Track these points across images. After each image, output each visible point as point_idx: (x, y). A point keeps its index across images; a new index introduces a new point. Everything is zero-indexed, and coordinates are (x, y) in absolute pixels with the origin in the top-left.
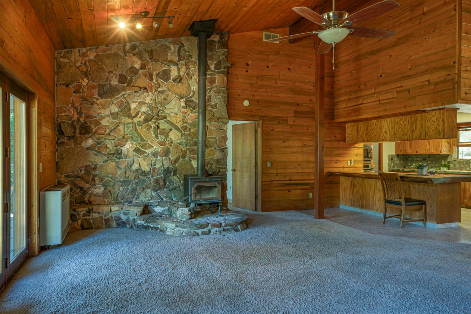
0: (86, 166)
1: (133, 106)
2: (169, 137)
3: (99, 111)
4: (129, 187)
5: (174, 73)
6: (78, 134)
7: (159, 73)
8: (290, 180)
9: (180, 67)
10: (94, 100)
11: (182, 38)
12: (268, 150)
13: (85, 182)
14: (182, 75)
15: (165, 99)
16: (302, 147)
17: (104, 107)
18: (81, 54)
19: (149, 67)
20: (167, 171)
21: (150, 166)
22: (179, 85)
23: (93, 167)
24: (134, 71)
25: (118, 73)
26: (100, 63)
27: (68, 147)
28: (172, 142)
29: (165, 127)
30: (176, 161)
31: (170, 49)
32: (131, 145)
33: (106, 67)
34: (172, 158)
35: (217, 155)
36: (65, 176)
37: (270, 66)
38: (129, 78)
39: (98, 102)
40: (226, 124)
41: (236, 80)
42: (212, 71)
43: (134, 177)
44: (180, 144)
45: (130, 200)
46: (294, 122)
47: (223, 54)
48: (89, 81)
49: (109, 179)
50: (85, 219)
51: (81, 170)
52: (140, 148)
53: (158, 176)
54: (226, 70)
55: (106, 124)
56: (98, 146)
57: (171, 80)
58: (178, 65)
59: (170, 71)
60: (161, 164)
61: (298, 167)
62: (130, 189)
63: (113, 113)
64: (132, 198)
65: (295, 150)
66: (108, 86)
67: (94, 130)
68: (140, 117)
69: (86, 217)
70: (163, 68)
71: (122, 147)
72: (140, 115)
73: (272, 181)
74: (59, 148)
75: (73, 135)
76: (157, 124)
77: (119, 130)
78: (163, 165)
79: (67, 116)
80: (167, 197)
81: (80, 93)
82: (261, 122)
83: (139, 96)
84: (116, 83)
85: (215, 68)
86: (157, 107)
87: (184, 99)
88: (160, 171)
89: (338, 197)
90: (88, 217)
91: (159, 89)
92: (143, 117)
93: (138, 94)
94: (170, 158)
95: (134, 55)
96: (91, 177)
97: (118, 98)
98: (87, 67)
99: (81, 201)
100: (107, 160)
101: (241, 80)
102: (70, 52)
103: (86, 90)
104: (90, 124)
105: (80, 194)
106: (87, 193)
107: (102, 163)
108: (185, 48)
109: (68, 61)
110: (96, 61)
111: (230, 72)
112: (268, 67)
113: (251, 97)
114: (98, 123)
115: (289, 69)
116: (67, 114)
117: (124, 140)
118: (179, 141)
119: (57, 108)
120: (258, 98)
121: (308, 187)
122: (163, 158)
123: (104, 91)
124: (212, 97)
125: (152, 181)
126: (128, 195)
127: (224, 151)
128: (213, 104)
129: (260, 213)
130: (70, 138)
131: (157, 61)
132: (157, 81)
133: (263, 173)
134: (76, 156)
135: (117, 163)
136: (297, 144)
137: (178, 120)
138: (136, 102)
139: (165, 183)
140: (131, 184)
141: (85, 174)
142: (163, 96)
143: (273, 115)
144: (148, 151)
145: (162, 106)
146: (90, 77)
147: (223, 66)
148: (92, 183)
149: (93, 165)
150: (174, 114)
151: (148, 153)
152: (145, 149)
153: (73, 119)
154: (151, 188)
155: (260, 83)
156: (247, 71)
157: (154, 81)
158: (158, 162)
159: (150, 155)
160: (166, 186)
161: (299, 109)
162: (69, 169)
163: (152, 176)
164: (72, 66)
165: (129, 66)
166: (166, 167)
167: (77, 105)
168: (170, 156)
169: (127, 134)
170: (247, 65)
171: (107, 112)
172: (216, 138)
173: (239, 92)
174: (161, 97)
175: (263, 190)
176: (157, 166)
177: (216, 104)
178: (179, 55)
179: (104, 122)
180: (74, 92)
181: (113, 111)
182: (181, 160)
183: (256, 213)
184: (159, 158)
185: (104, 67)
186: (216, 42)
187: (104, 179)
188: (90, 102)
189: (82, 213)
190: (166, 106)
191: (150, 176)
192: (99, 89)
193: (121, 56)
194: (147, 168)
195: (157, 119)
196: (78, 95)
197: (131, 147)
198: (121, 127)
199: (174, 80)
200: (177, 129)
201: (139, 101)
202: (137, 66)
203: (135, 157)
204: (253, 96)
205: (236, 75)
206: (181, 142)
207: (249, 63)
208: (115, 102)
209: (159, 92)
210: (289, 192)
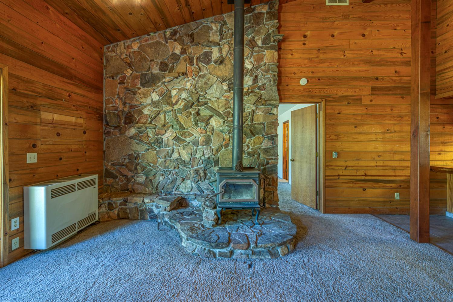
0: (129, 155)
1: (174, 93)
2: (211, 124)
3: (142, 101)
4: (169, 176)
5: (216, 54)
6: (123, 124)
7: (200, 57)
8: (366, 175)
9: (222, 47)
10: (137, 90)
11: (224, 15)
12: (333, 137)
13: (128, 170)
14: (224, 56)
15: (206, 83)
16: (384, 133)
17: (145, 96)
18: (126, 47)
19: (190, 51)
20: (208, 161)
21: (190, 156)
22: (221, 66)
23: (135, 155)
24: (175, 58)
25: (159, 61)
26: (143, 53)
27: (114, 136)
28: (213, 130)
29: (205, 114)
30: (218, 151)
31: (212, 29)
32: (171, 134)
33: (149, 56)
34: (213, 148)
35: (266, 144)
36: (111, 164)
37: (335, 34)
38: (171, 65)
39: (140, 91)
40: (277, 107)
41: (290, 56)
42: (259, 47)
43: (173, 166)
44: (222, 131)
45: (170, 190)
46: (371, 101)
47: (273, 26)
48: (133, 71)
49: (151, 168)
50: (122, 208)
51: (125, 159)
52: (180, 136)
53: (199, 166)
54: (276, 44)
55: (147, 113)
56: (141, 135)
57: (213, 63)
58: (219, 45)
59: (212, 53)
60: (202, 153)
61: (377, 158)
62: (170, 179)
63: (155, 101)
64: (172, 189)
65: (373, 137)
66: (150, 75)
67: (137, 119)
68: (180, 104)
69: (123, 207)
70: (204, 51)
71: (162, 135)
72: (180, 102)
73: (339, 176)
74: (106, 137)
75: (119, 125)
76: (197, 110)
77: (160, 118)
78: (204, 154)
79: (114, 106)
80: (208, 189)
81: (124, 83)
82: (323, 103)
83: (179, 83)
84: (158, 71)
85: (264, 43)
86: (197, 93)
87: (227, 82)
88: (201, 161)
89: (444, 201)
90: (124, 207)
91: (200, 74)
92: (183, 104)
93: (178, 80)
94: (211, 147)
95: (175, 40)
96: (134, 165)
97: (158, 87)
98: (131, 58)
99: (125, 189)
100: (148, 149)
101: (296, 55)
102: (116, 46)
103: (129, 81)
104: (134, 113)
105: (125, 182)
106: (130, 181)
107: (144, 152)
108: (228, 25)
109: (115, 54)
110: (139, 52)
111: (283, 47)
112: (333, 36)
113: (311, 75)
114: (140, 112)
115: (364, 35)
116: (114, 105)
117: (165, 128)
118: (221, 129)
119: (106, 100)
120: (319, 75)
121: (394, 185)
122: (204, 147)
123: (146, 80)
124: (259, 77)
125: (192, 171)
126: (168, 185)
127: (273, 139)
128: (260, 84)
129: (322, 215)
130: (116, 127)
131: (198, 44)
132: (198, 65)
133: (326, 166)
134: (120, 145)
135: (158, 152)
136: (377, 129)
137: (221, 105)
138: (176, 89)
139: (205, 174)
140: (171, 174)
141: (129, 162)
142: (204, 80)
143: (340, 94)
144: (188, 139)
145: (202, 91)
146: (134, 68)
147: (272, 39)
148: (135, 172)
149: (135, 153)
150: (216, 99)
151: (188, 142)
152: (185, 137)
153: (119, 110)
154: (191, 179)
155: (322, 56)
156: (304, 44)
157: (195, 65)
158: (198, 152)
159: (191, 143)
160: (207, 177)
161: (378, 84)
162: (114, 158)
163: (192, 167)
164: (117, 58)
165: (171, 53)
166: (207, 156)
167: (122, 95)
168: (211, 145)
169: (168, 123)
170: (305, 36)
171: (149, 101)
172: (264, 124)
173: (294, 69)
174: (201, 81)
175: (326, 186)
176: (198, 156)
177: (265, 84)
178: (221, 34)
179: (146, 111)
180: (119, 83)
181: (154, 100)
182: (223, 149)
183: (317, 214)
184: (200, 147)
185: (147, 56)
186: (264, 13)
187: (146, 167)
188: (132, 92)
189: (119, 202)
190: (207, 91)
191: (190, 166)
192: (141, 79)
193: (162, 43)
194: (186, 157)
195: (198, 105)
196: (122, 85)
197: (171, 136)
198: (162, 116)
199: (216, 62)
200: (219, 115)
201: (180, 87)
202: (178, 52)
203: (174, 147)
204: (313, 72)
205: (291, 50)
206: (223, 130)
207: (308, 33)
208: (156, 90)
209: (200, 76)
210: (364, 190)
